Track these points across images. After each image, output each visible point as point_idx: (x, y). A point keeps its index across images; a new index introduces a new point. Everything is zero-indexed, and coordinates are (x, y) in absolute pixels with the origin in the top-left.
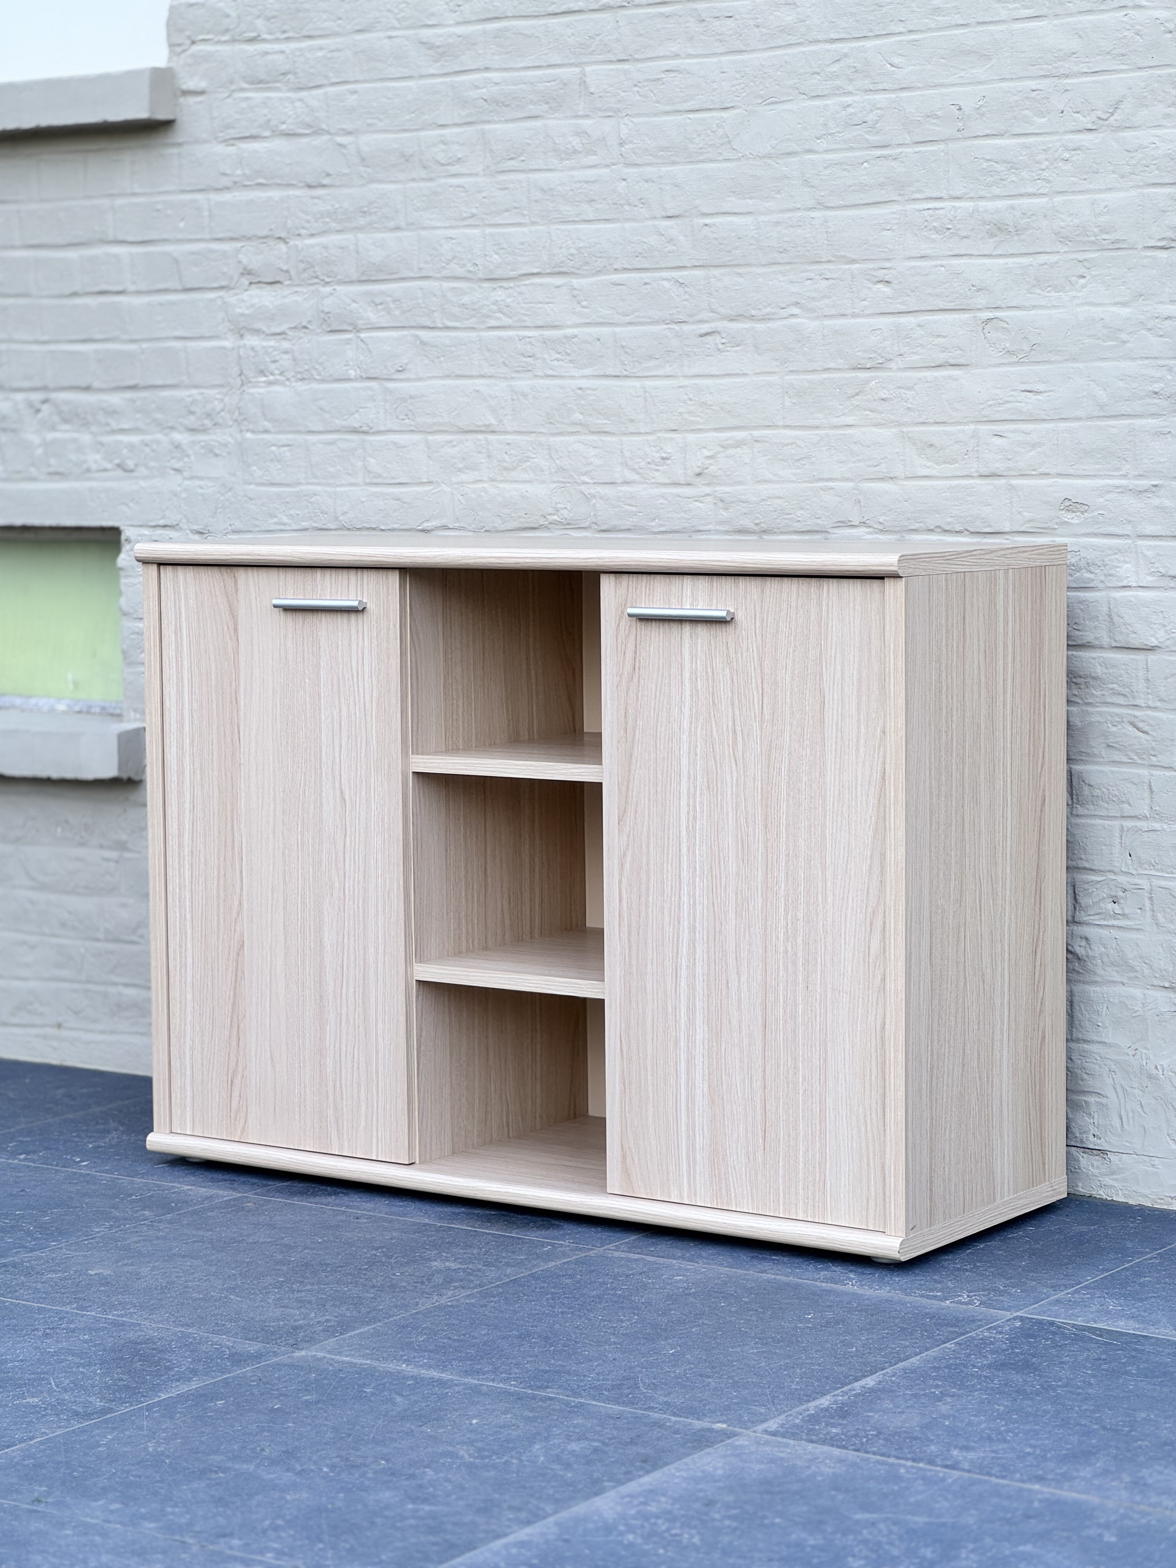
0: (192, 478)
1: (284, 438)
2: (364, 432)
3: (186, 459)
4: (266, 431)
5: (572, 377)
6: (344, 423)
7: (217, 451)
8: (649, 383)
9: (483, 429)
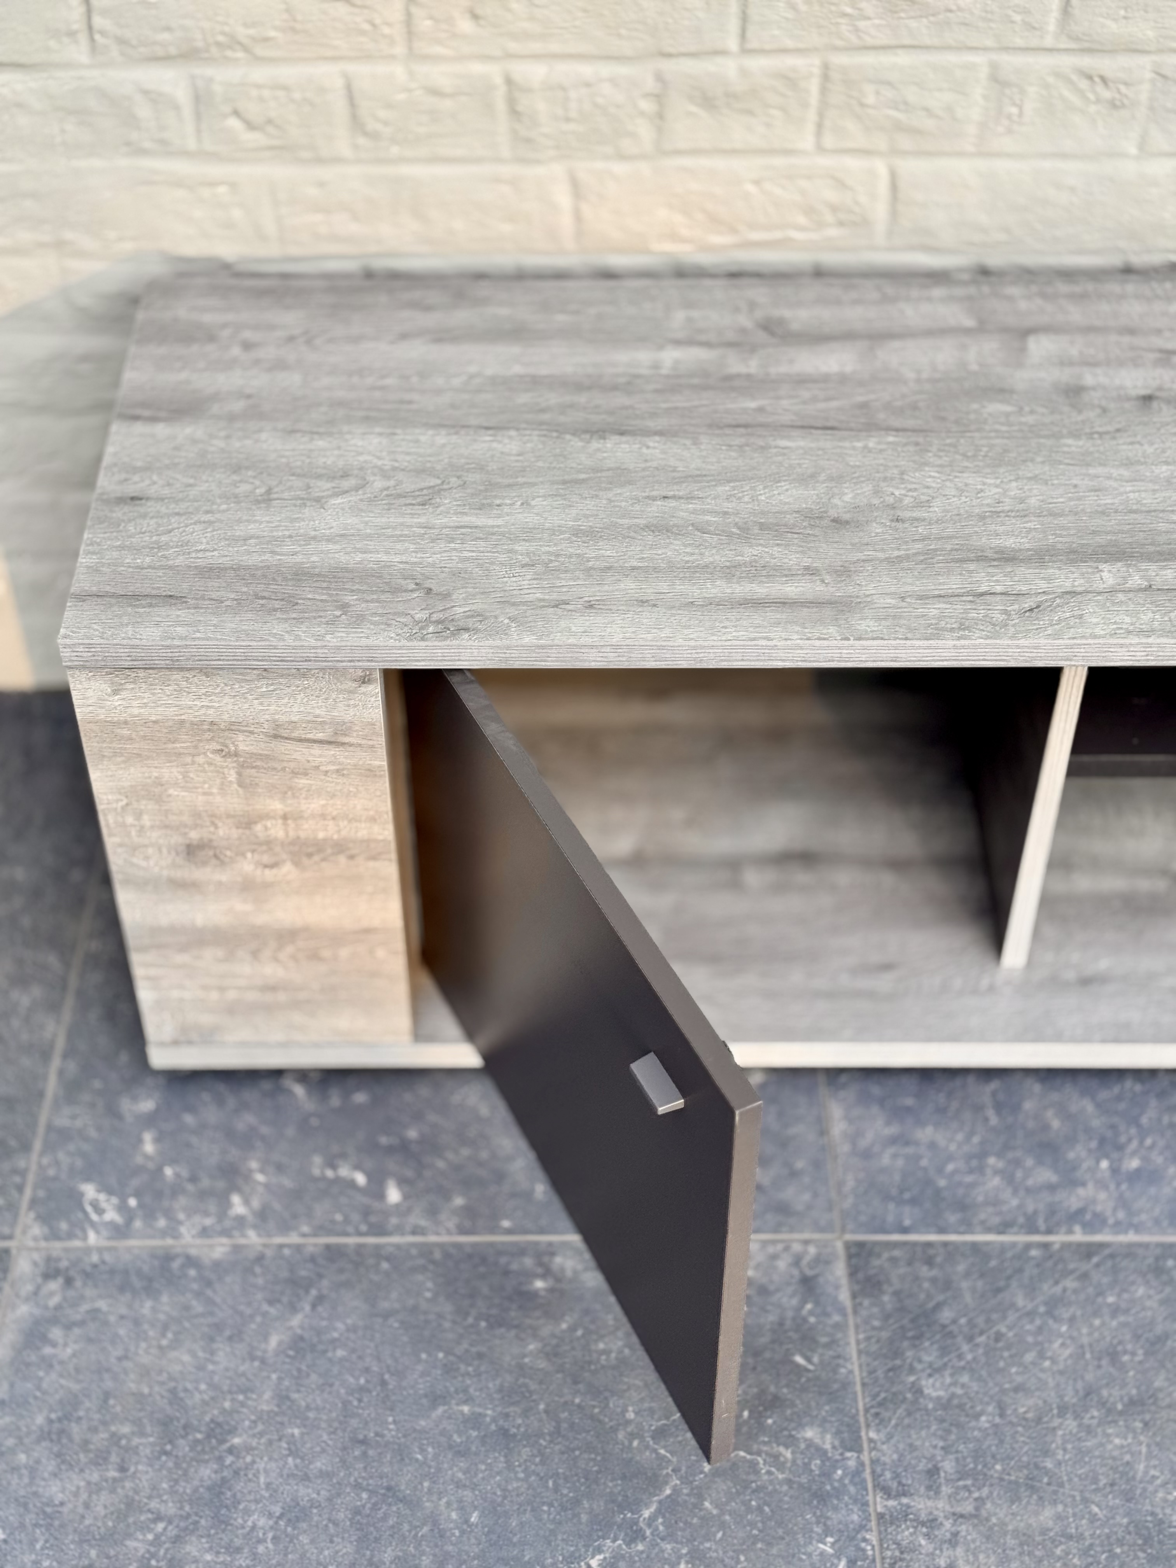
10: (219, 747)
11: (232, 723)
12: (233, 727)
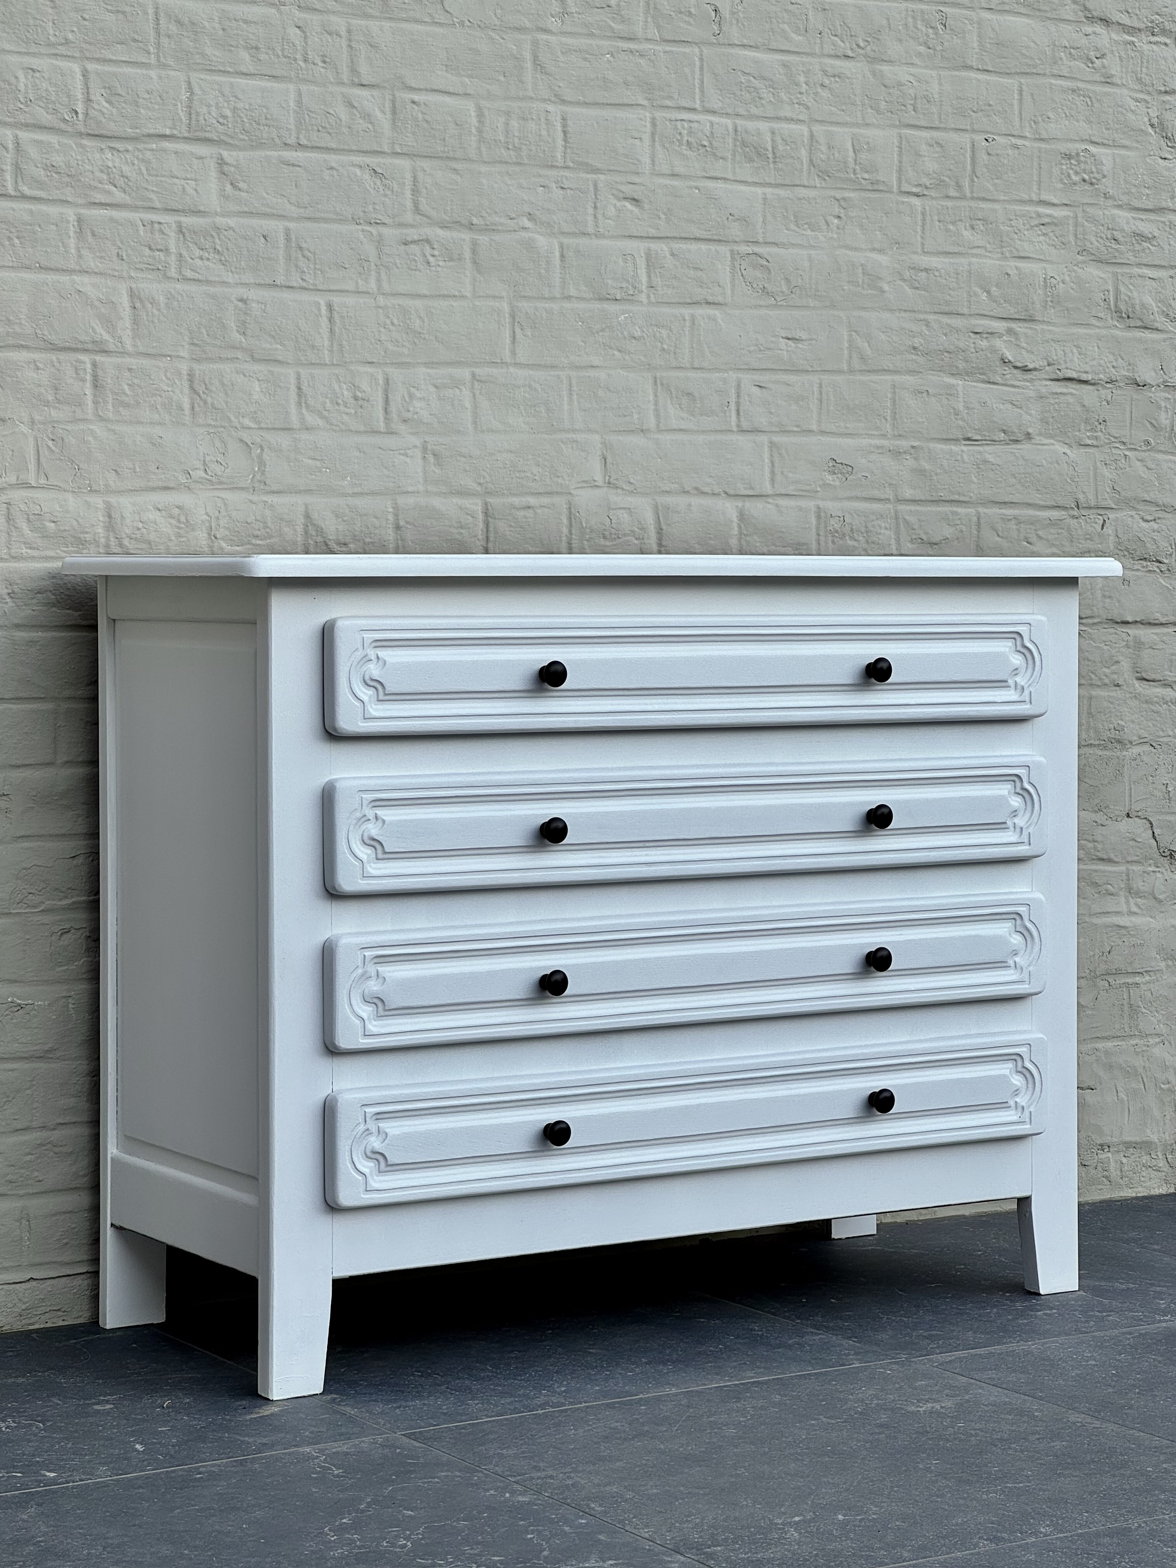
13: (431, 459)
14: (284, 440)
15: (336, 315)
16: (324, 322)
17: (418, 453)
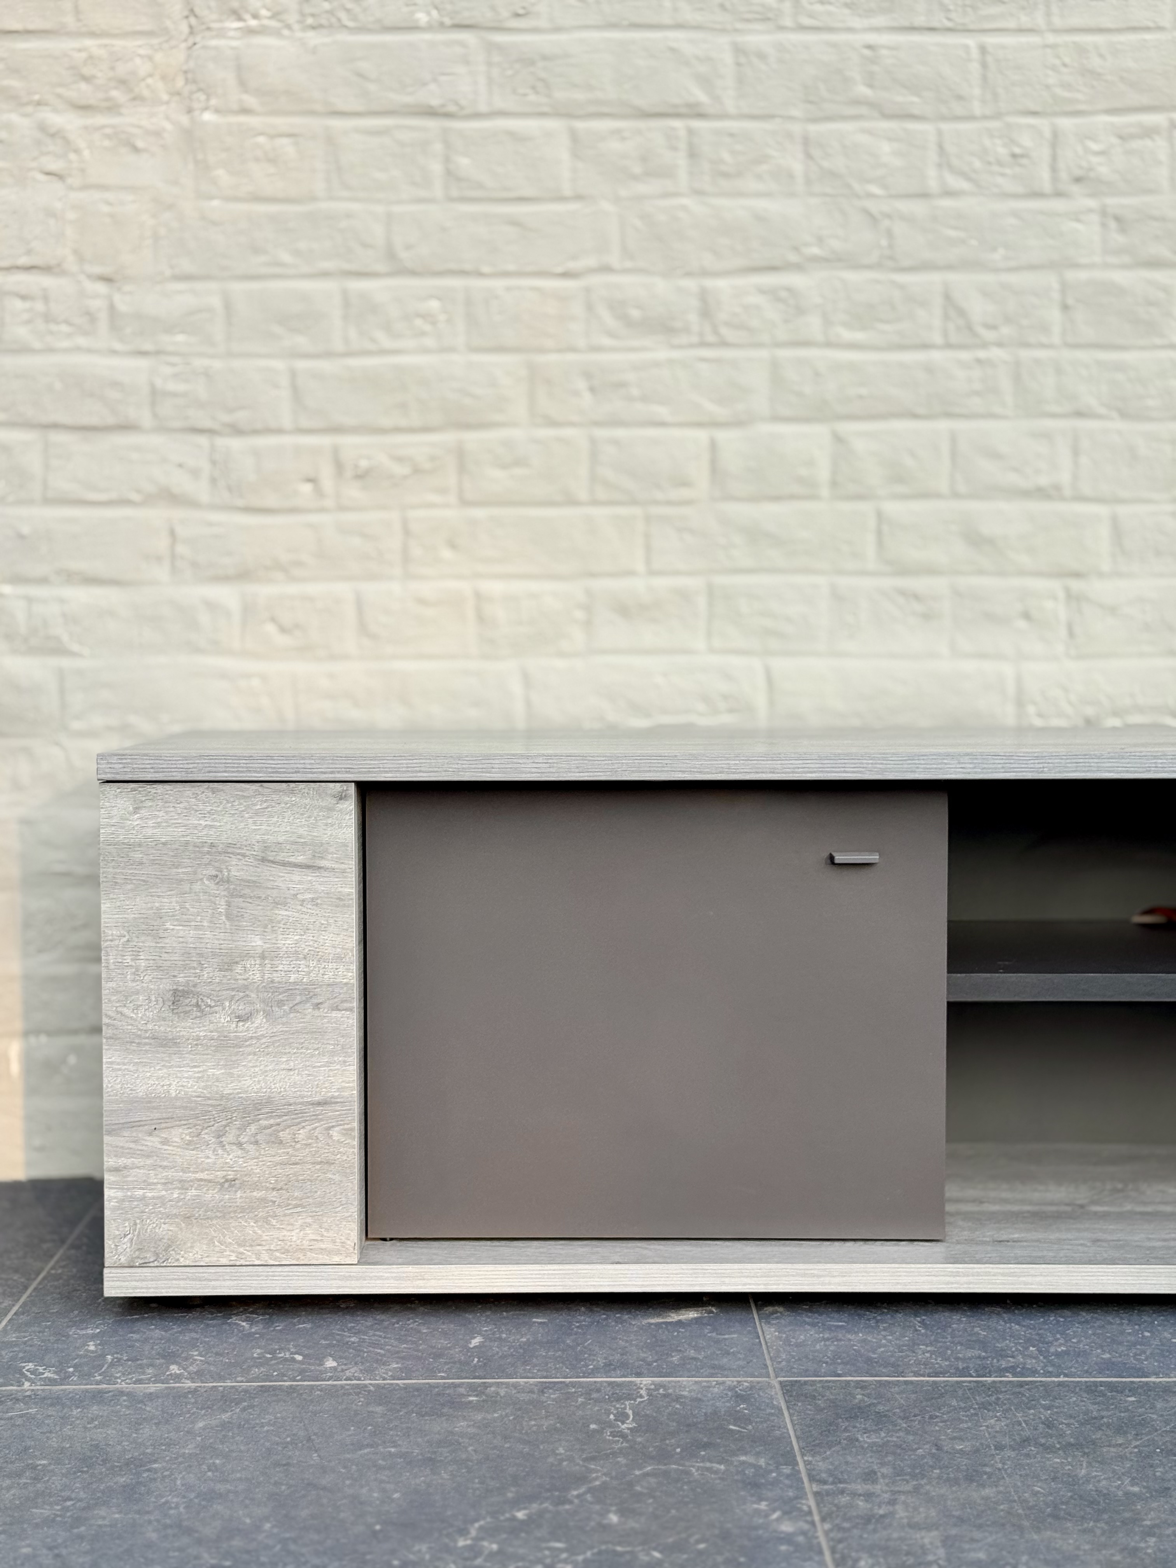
0: (85, 187)
1: (281, 122)
2: (448, 115)
3: (72, 156)
4: (245, 111)
5: (850, 30)
6: (408, 99)
7: (140, 144)
8: (991, 40)
9: (683, 110)
10: (214, 873)
11: (229, 845)
12: (230, 849)
13: (1113, 224)
14: (918, 208)
15: (989, 59)
16: (975, 67)
17: (1095, 218)
